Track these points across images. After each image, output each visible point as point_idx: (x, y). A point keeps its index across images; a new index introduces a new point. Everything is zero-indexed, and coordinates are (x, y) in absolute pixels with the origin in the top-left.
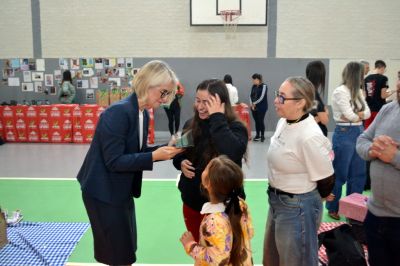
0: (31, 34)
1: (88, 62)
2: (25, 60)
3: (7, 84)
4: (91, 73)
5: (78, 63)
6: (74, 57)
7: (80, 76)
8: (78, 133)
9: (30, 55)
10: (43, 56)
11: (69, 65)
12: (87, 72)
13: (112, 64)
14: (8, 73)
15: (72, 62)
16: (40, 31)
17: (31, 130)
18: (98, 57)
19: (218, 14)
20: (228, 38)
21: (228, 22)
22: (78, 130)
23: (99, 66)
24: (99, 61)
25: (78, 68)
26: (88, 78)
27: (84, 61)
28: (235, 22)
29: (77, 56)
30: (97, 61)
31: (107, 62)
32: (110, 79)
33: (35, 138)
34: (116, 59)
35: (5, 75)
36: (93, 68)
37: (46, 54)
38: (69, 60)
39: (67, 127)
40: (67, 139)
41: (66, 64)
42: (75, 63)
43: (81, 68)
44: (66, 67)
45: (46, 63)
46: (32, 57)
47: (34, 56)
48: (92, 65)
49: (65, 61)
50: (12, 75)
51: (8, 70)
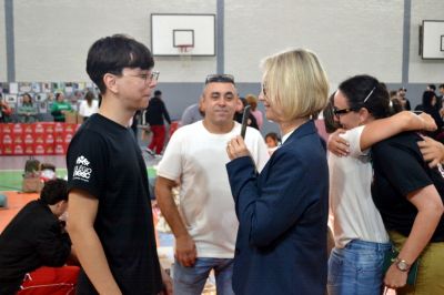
0: (6, 61)
1: (59, 86)
5: (49, 87)
6: (47, 81)
8: (59, 146)
9: (3, 79)
10: (16, 80)
11: (41, 89)
13: (81, 88)
15: (44, 86)
16: (13, 57)
17: (17, 144)
18: (68, 81)
19: (174, 46)
20: (184, 66)
21: (184, 53)
22: (60, 144)
23: (69, 90)
24: (69, 85)
25: (49, 91)
27: (55, 86)
28: (189, 53)
29: (50, 80)
31: (77, 86)
33: (21, 152)
34: (85, 83)
37: (18, 78)
38: (41, 84)
39: (50, 140)
40: (50, 151)
41: (38, 87)
42: (47, 86)
43: (53, 92)
44: (37, 90)
45: (19, 86)
46: (6, 81)
47: (8, 80)
48: (63, 89)
49: (38, 85)
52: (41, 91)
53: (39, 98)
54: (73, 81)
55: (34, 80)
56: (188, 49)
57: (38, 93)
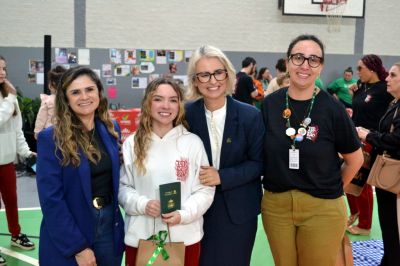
0: (72, 15)
1: (147, 54)
2: (63, 50)
3: (35, 81)
4: (151, 68)
5: (134, 56)
6: (131, 47)
7: (137, 72)
9: (70, 44)
10: (88, 45)
11: (123, 58)
12: (146, 67)
13: (178, 58)
14: (37, 67)
15: (126, 55)
16: (84, 12)
18: (160, 48)
19: (313, 3)
21: (324, 13)
23: (162, 60)
24: (161, 53)
25: (134, 62)
26: (147, 75)
27: (143, 54)
29: (134, 47)
30: (159, 54)
31: (172, 55)
32: (175, 77)
34: (184, 52)
35: (31, 70)
36: (154, 63)
37: (91, 43)
38: (122, 52)
41: (119, 56)
42: (130, 55)
43: (138, 63)
44: (117, 60)
45: (92, 54)
46: (72, 46)
47: (76, 45)
48: (153, 59)
49: (118, 53)
50: (42, 69)
51: (37, 63)
52: (123, 63)
53: (119, 71)
54: (165, 49)
55: (113, 46)
56: (330, 6)
57: (119, 64)
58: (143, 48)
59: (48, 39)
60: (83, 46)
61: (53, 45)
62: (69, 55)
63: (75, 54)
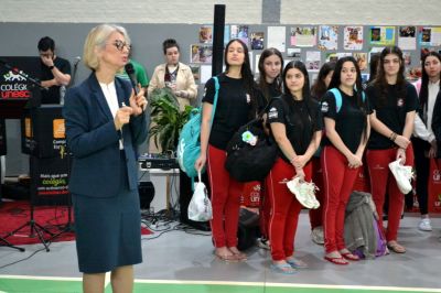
1: (383, 33)
2: (244, 28)
3: (198, 78)
5: (360, 37)
6: (354, 23)
9: (254, 17)
10: (282, 21)
11: (340, 41)
14: (202, 56)
15: (347, 34)
18: (405, 23)
23: (407, 44)
24: (407, 32)
25: (359, 47)
27: (375, 33)
29: (360, 22)
30: (404, 34)
31: (427, 35)
37: (288, 15)
38: (339, 30)
41: (333, 37)
42: (354, 35)
43: (367, 48)
44: (331, 45)
45: (289, 35)
46: (259, 21)
47: (263, 21)
48: (391, 42)
49: (332, 32)
50: (210, 60)
51: (202, 50)
52: (341, 49)
54: (416, 23)
55: (324, 20)
57: (334, 51)
58: (376, 23)
59: (220, 12)
60: (276, 22)
61: (227, 21)
62: (252, 37)
63: (263, 34)
